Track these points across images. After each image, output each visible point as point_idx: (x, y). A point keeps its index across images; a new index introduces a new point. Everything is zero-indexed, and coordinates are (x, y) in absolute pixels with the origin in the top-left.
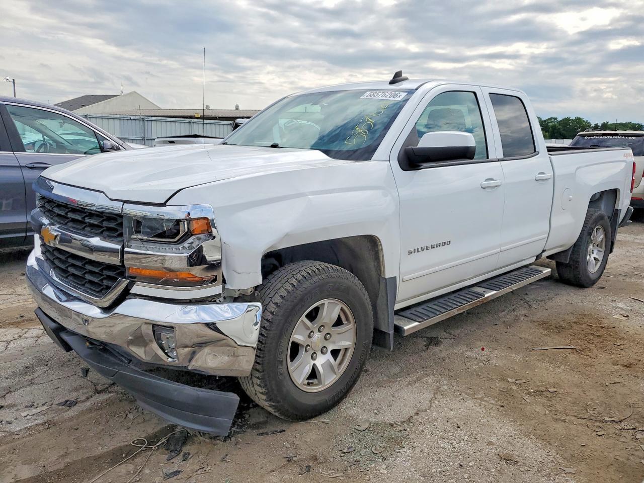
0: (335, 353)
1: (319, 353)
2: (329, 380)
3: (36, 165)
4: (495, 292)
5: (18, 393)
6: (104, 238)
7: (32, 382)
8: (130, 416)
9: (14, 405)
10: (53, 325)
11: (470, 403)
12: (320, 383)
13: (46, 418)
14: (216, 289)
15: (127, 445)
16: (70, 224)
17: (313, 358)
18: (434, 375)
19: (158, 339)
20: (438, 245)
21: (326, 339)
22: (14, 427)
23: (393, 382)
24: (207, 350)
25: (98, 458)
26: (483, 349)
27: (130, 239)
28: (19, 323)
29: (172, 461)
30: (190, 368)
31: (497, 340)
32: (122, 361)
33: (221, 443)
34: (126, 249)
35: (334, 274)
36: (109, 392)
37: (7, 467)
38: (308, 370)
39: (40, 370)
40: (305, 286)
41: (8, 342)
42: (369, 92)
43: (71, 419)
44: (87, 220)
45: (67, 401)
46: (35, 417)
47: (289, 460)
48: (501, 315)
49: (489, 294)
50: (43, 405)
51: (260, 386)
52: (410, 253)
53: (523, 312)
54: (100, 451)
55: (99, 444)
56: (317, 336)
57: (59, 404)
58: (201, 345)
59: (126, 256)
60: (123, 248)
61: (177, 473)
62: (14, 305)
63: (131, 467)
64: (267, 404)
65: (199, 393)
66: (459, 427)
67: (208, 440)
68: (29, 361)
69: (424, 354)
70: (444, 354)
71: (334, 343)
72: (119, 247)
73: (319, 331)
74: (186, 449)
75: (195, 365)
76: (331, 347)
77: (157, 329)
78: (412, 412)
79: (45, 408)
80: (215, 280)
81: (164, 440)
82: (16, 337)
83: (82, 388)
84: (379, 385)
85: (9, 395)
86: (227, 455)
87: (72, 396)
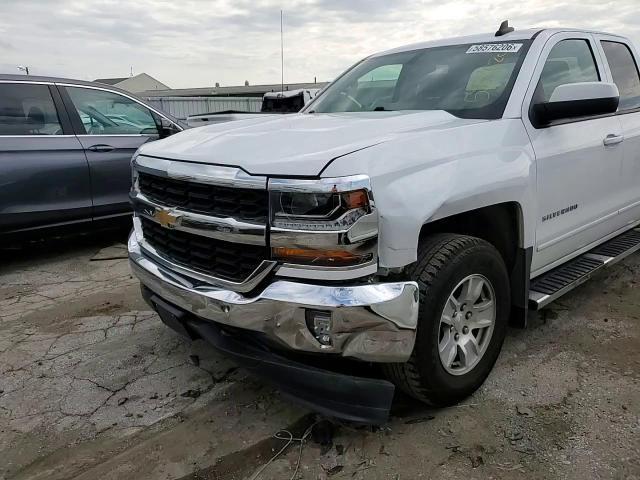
0: (475, 332)
1: (461, 333)
2: (472, 362)
3: (98, 148)
4: (612, 258)
5: (136, 384)
6: (240, 218)
7: (146, 372)
8: (261, 406)
9: (138, 397)
10: (178, 313)
11: (623, 381)
12: (464, 364)
13: (176, 410)
14: (370, 269)
15: (272, 438)
16: (191, 204)
17: (456, 339)
18: (565, 350)
19: (310, 326)
20: (567, 210)
21: (467, 318)
22: (148, 421)
23: (526, 360)
24: (363, 335)
25: (248, 453)
26: (606, 320)
27: (274, 218)
28: (107, 310)
29: (327, 455)
30: (344, 355)
31: (616, 310)
32: (264, 350)
33: (371, 433)
34: (272, 228)
35: (478, 247)
36: (229, 381)
37: (156, 465)
38: (454, 351)
39: (149, 359)
40: (454, 261)
41: (105, 331)
42: (474, 47)
43: (202, 410)
44: (216, 199)
45: (190, 391)
46: (163, 409)
47: (455, 450)
48: (606, 282)
49: (607, 260)
50: (167, 396)
51: (413, 371)
52: (544, 219)
53: (629, 279)
54: (245, 445)
55: (241, 437)
56: (460, 315)
57: (183, 395)
58: (356, 331)
59: (272, 237)
60: (268, 228)
61: (338, 468)
62: (95, 292)
63: (287, 463)
64: (419, 390)
65: (357, 382)
66: (625, 409)
67: (355, 431)
68: (133, 349)
69: (545, 328)
70: (565, 327)
71: (475, 321)
72: (264, 227)
73: (462, 310)
74: (337, 441)
75: (350, 351)
76: (472, 327)
77: (310, 313)
78: (564, 393)
79: (171, 399)
80: (370, 259)
81: (308, 432)
82: (111, 324)
83: (199, 377)
84: (512, 363)
85: (128, 386)
86: (383, 447)
87: (194, 386)
